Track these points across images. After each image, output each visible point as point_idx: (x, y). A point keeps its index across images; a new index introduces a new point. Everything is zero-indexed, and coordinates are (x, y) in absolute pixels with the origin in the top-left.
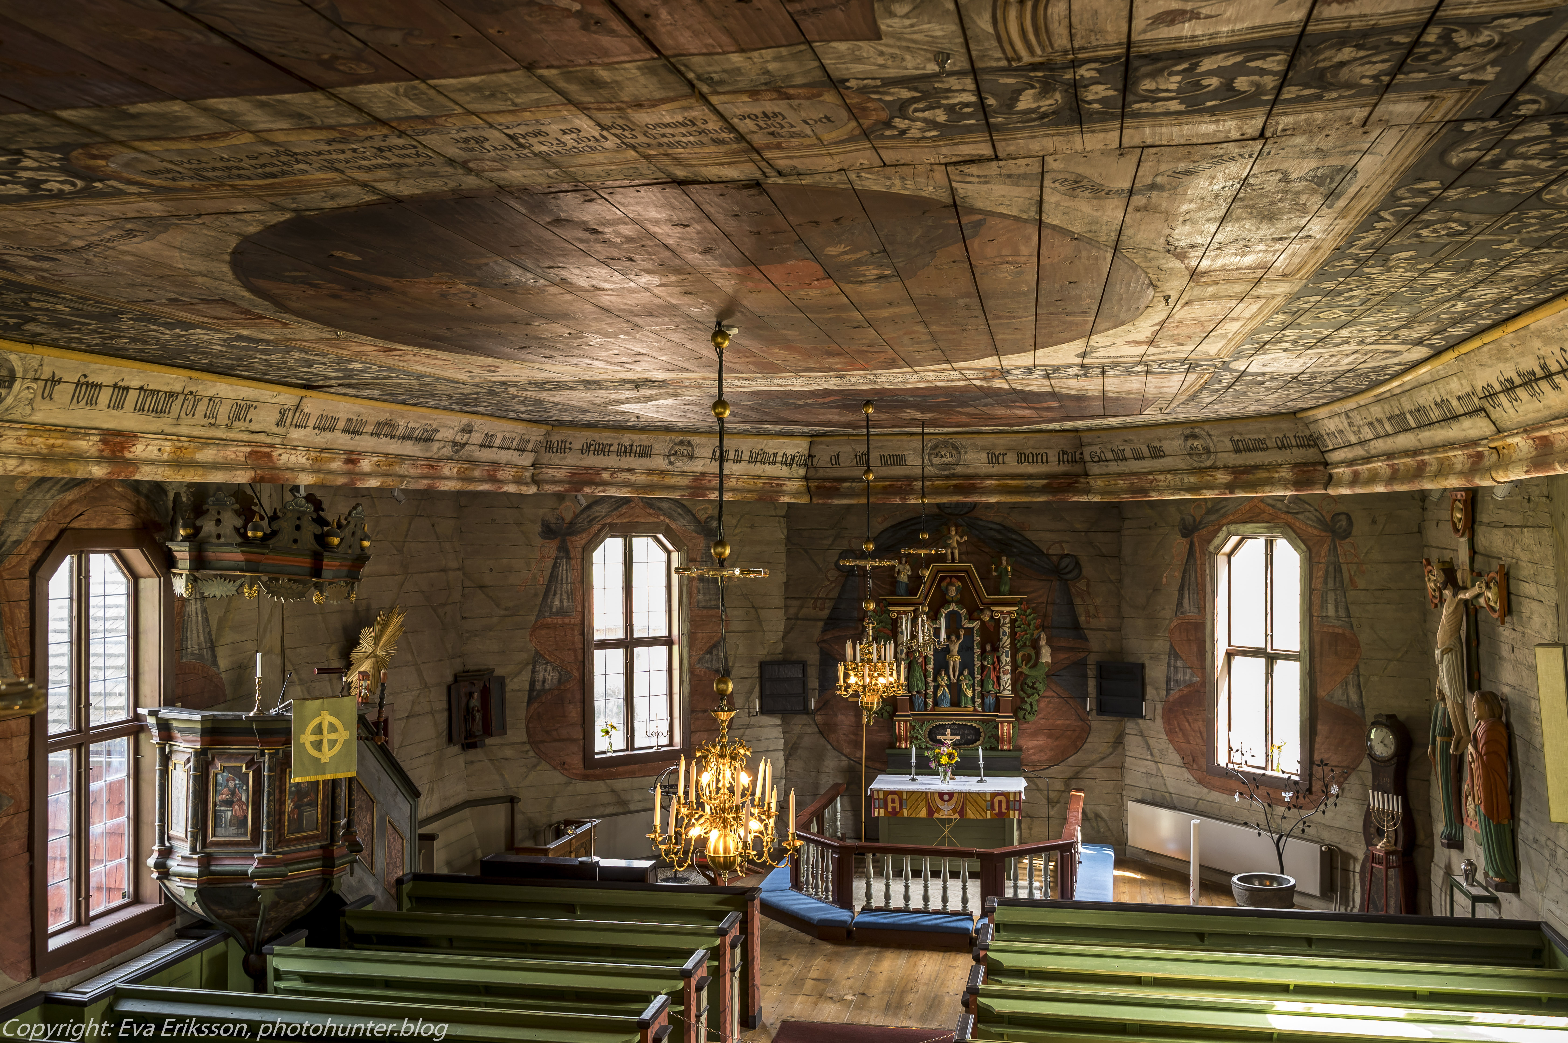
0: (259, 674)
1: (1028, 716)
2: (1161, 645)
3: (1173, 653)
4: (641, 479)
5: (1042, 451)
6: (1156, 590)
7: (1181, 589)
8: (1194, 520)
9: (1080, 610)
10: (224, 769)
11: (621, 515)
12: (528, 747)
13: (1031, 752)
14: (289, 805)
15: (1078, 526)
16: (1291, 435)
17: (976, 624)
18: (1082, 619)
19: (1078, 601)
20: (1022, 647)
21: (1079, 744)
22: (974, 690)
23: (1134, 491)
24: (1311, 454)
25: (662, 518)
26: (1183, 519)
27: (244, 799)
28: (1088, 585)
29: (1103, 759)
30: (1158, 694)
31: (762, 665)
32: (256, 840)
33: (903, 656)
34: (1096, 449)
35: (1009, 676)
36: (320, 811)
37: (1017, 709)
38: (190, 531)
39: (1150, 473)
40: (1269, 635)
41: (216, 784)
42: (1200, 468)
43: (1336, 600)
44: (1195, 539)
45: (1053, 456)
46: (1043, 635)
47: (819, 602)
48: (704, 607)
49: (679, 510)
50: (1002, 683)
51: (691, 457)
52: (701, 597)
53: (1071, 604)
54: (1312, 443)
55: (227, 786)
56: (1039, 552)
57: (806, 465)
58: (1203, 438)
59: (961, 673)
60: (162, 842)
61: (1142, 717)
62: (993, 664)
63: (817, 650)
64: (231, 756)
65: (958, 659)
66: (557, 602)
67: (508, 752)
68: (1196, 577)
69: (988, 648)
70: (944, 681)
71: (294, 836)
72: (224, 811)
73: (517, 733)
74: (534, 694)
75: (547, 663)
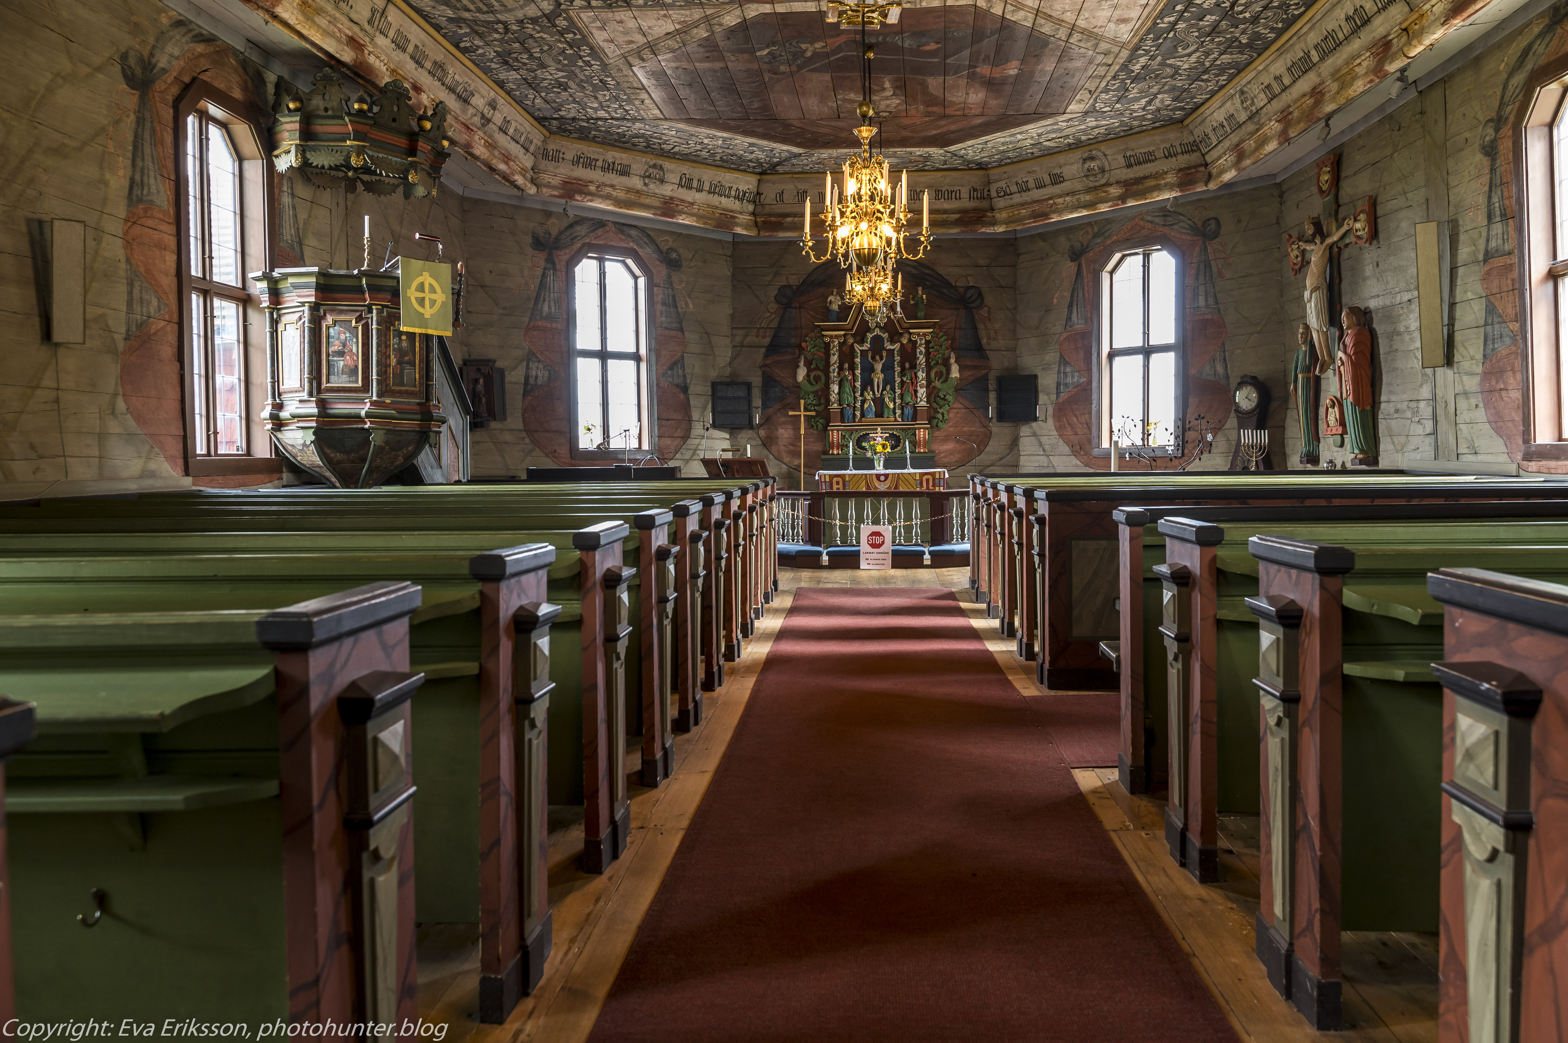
0: (367, 235)
1: (940, 424)
2: (1052, 357)
3: (1063, 361)
4: (622, 195)
5: (956, 188)
6: (1048, 310)
7: (1070, 305)
8: (1082, 245)
9: (982, 333)
10: (335, 323)
11: (597, 237)
12: (524, 434)
13: (943, 455)
14: (393, 361)
15: (981, 262)
16: (1177, 144)
17: (897, 346)
18: (984, 341)
19: (980, 326)
20: (935, 365)
21: (982, 447)
22: (895, 403)
23: (1036, 216)
24: (1194, 158)
25: (631, 244)
26: (1072, 246)
27: (354, 350)
28: (989, 312)
29: (1001, 459)
30: (1050, 398)
31: (714, 385)
32: (366, 387)
33: (836, 374)
34: (1002, 184)
35: (925, 389)
36: (417, 371)
37: (932, 418)
38: (298, 105)
39: (1050, 199)
40: (1146, 333)
41: (328, 337)
42: (1095, 187)
43: (1206, 292)
44: (1083, 262)
45: (965, 194)
46: (952, 355)
47: (762, 331)
48: (666, 328)
49: (646, 240)
50: (919, 395)
51: (662, 181)
52: (664, 319)
53: (975, 328)
54: (1195, 148)
55: (339, 338)
56: (948, 284)
57: (754, 202)
58: (1099, 159)
59: (884, 389)
60: (274, 397)
61: (1035, 419)
62: (911, 379)
63: (760, 373)
64: (341, 312)
65: (881, 376)
66: (546, 308)
67: (508, 437)
68: (1084, 294)
69: (907, 365)
70: (869, 396)
71: (398, 388)
72: (337, 361)
73: (515, 421)
74: (528, 388)
75: (539, 361)
